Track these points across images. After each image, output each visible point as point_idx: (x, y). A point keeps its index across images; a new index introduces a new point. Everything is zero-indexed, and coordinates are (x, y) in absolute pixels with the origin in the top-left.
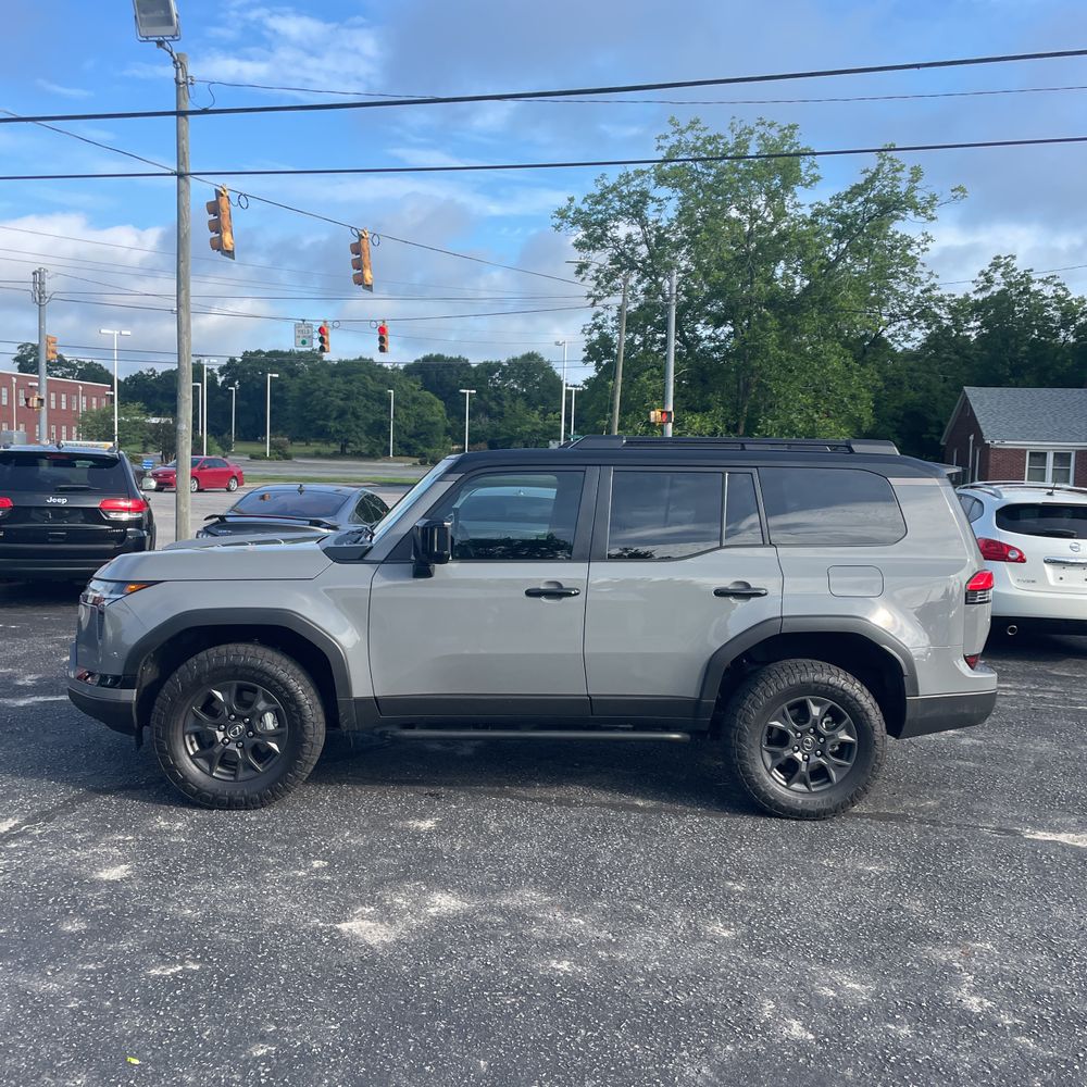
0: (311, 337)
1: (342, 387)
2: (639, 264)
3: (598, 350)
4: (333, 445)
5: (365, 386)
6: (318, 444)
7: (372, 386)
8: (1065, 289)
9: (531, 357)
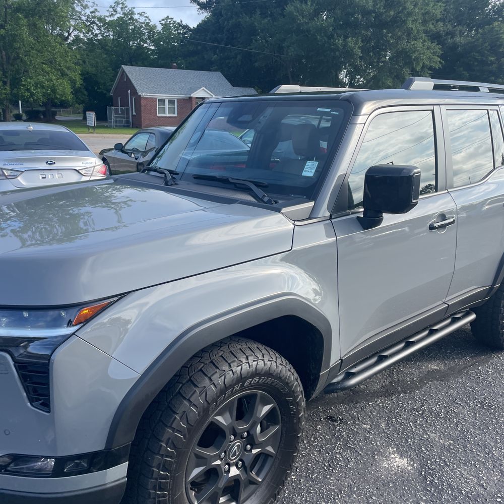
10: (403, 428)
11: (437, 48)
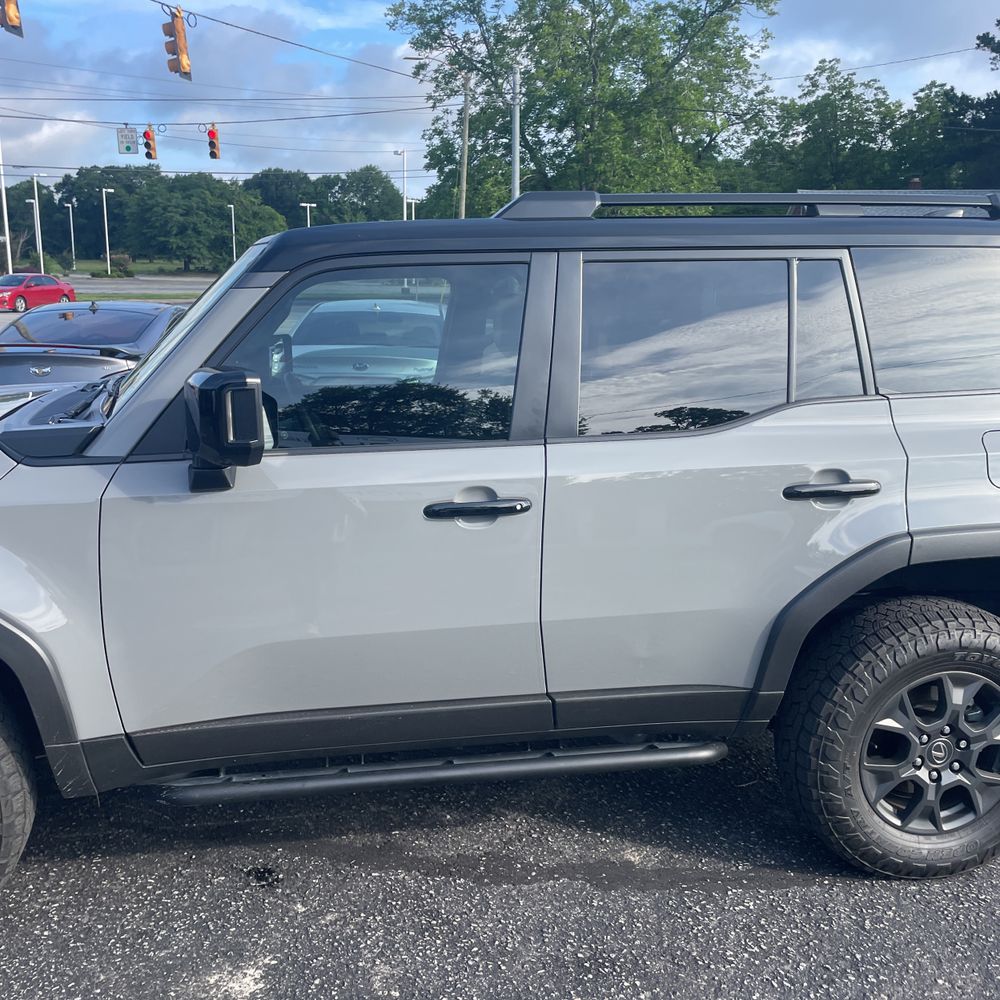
0: (136, 143)
1: (182, 202)
2: (479, 65)
3: (440, 157)
4: (177, 262)
5: (204, 201)
6: (162, 261)
7: (212, 201)
8: (885, 93)
9: (369, 169)
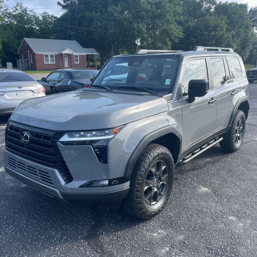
10: (203, 180)
11: (181, 28)
